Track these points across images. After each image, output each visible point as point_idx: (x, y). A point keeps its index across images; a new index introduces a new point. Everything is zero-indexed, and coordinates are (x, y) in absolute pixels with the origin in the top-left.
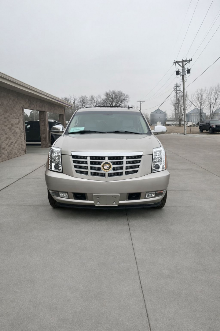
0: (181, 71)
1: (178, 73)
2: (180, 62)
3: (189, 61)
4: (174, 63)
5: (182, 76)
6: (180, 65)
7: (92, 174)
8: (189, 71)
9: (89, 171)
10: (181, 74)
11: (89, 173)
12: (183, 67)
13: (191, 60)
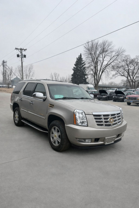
0: (20, 55)
1: (18, 56)
2: (19, 49)
3: (25, 50)
4: (16, 49)
5: (21, 58)
6: (19, 51)
7: (106, 125)
8: (25, 56)
9: (104, 124)
10: (20, 57)
11: (104, 125)
12: (21, 52)
13: (26, 50)
